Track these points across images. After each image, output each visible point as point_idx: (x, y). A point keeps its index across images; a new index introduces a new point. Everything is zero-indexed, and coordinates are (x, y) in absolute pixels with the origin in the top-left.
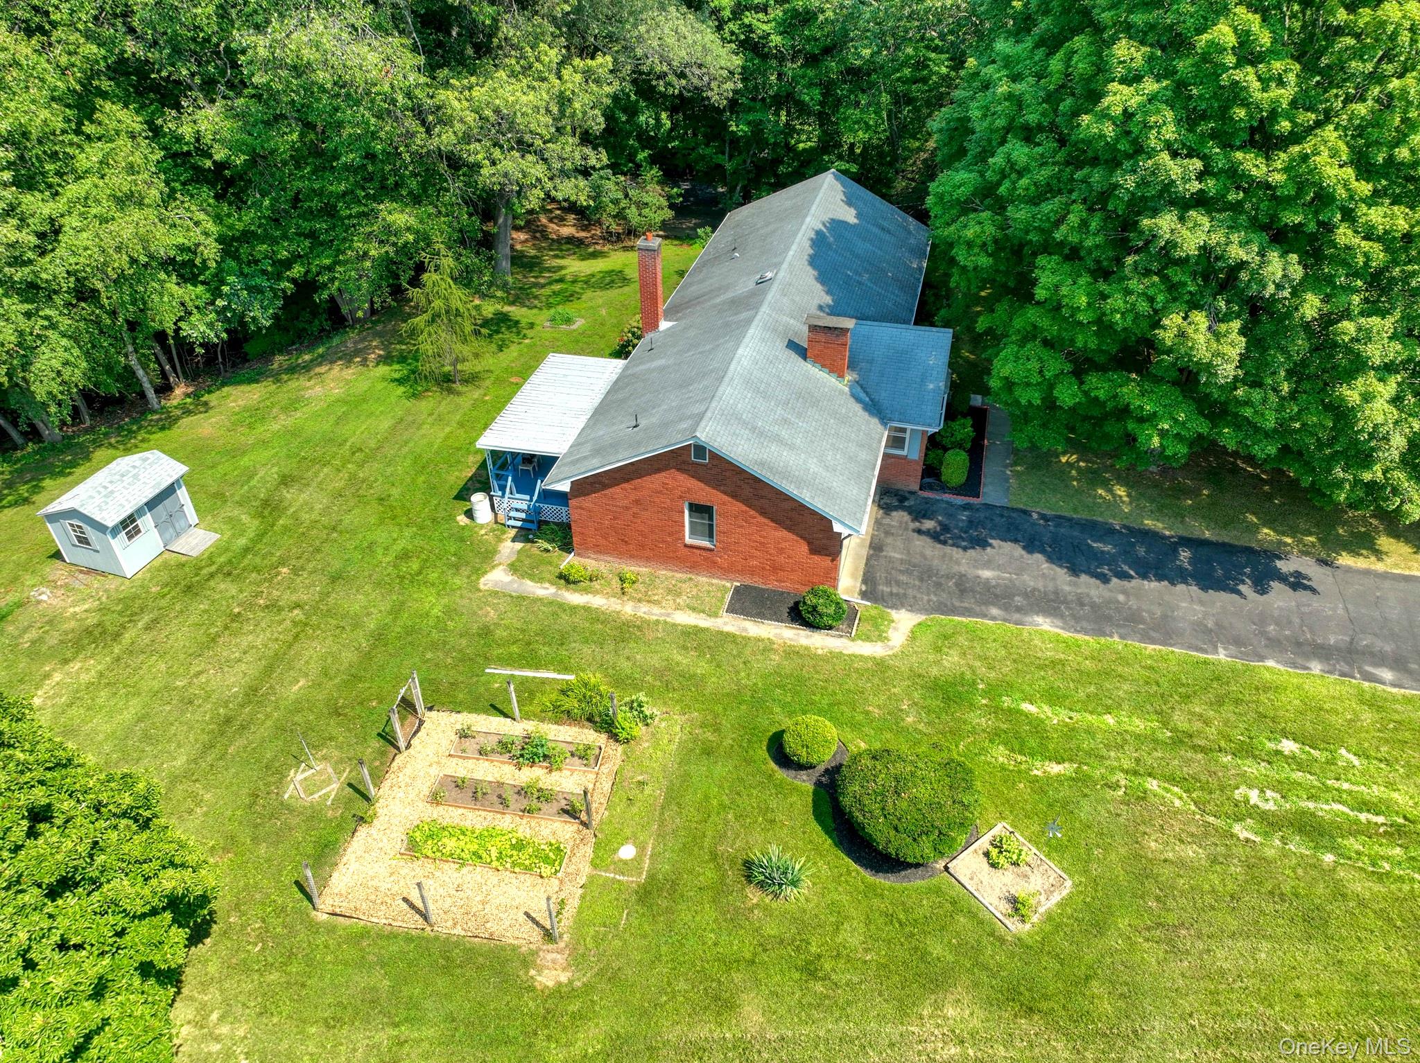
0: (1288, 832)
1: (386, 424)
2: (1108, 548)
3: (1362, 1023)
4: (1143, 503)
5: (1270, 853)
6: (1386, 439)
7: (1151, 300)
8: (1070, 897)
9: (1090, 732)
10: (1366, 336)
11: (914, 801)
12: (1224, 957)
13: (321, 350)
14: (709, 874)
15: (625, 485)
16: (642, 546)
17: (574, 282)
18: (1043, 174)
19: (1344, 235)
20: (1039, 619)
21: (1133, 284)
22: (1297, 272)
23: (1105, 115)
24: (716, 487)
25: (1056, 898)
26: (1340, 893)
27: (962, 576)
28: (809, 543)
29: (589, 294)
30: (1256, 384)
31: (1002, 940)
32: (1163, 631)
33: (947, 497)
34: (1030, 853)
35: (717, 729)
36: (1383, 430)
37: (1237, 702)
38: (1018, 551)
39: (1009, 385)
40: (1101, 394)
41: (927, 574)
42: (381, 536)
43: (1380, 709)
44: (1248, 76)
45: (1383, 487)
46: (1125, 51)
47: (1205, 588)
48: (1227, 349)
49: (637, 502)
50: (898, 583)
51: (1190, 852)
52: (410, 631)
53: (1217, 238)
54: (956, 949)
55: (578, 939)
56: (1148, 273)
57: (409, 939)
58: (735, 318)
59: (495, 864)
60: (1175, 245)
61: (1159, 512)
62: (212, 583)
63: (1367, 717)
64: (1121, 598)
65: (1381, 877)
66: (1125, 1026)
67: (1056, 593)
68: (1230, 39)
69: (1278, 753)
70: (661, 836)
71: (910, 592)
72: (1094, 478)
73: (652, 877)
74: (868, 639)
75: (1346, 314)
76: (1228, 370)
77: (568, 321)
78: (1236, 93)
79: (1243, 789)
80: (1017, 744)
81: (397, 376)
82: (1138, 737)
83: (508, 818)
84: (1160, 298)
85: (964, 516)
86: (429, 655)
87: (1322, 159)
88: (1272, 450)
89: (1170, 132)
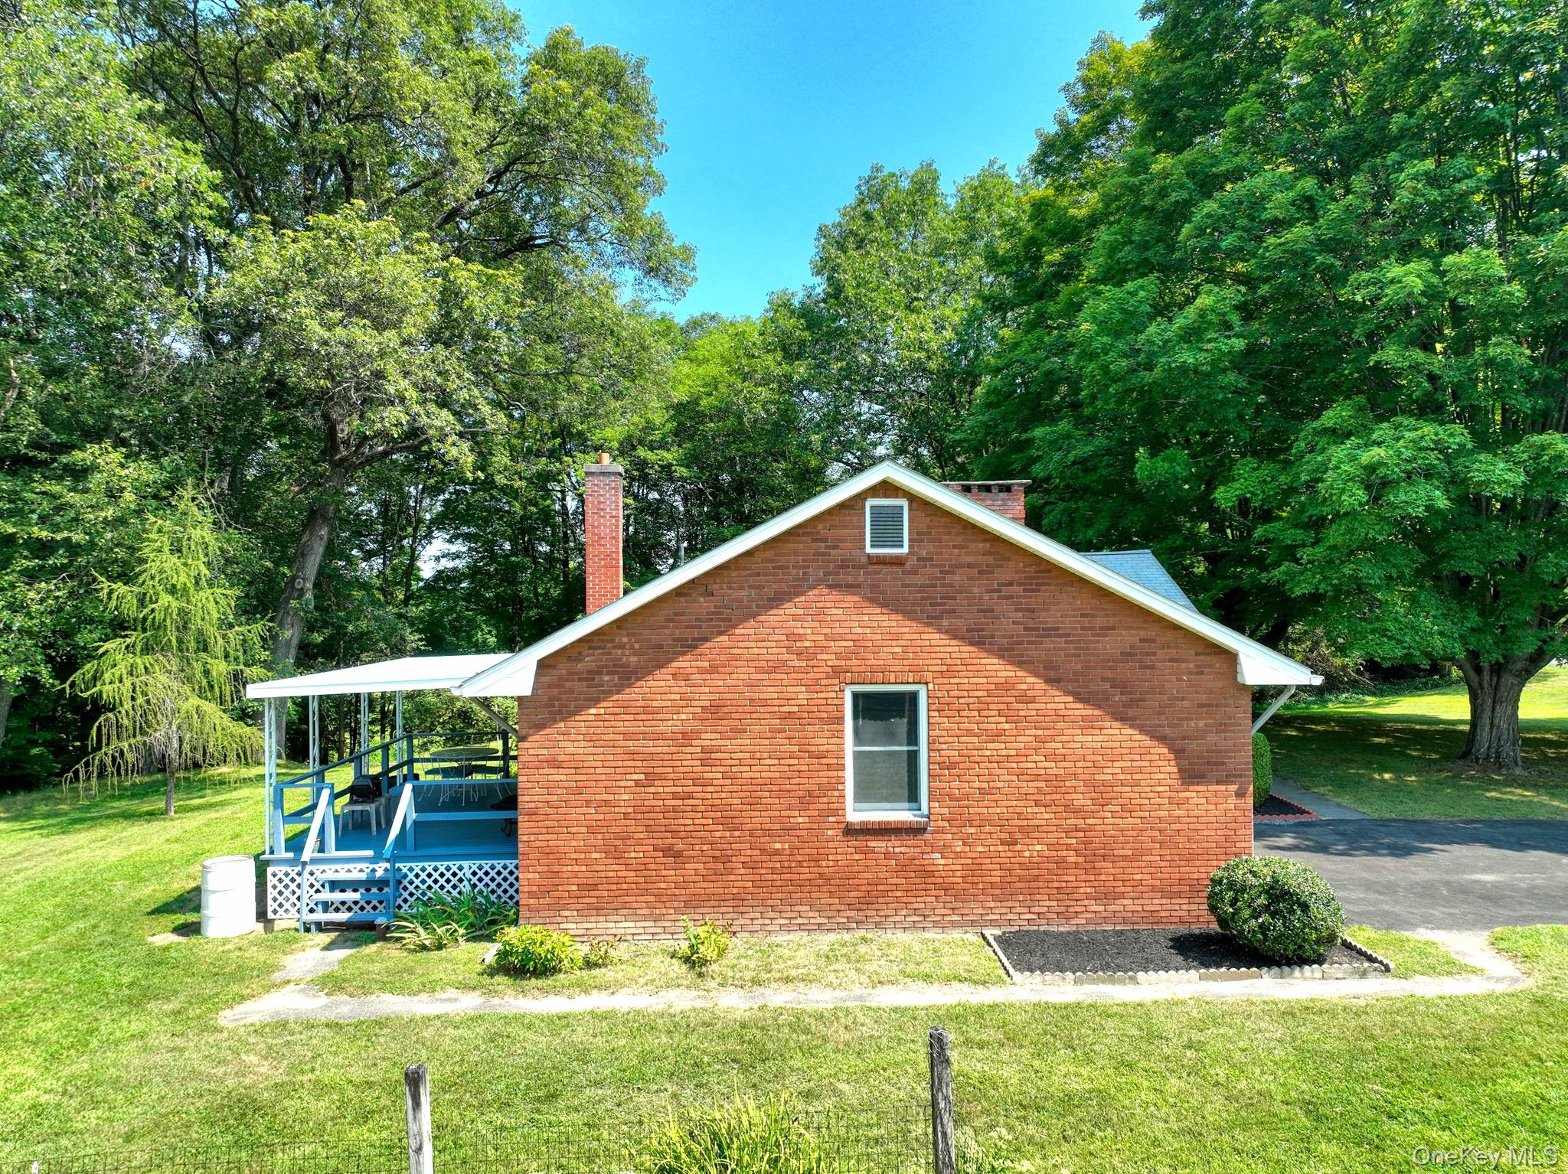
15: (682, 663)
24: (932, 620)
28: (1178, 753)
49: (714, 711)
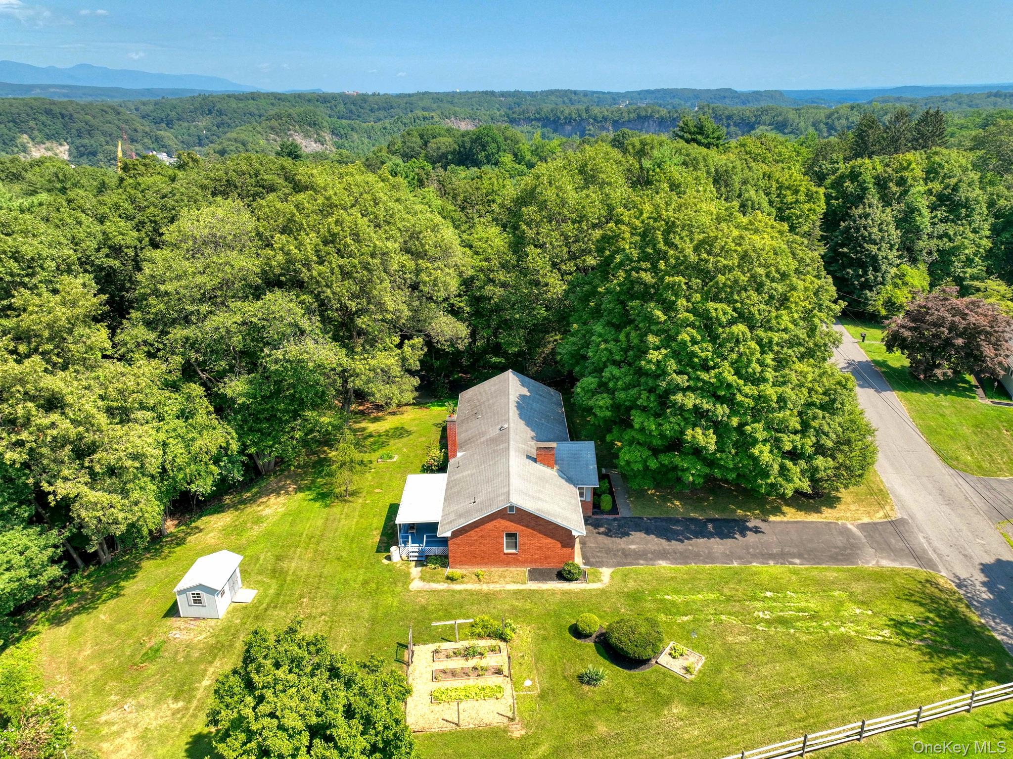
0: (776, 625)
1: (320, 522)
2: (679, 528)
3: (815, 682)
4: (688, 506)
5: (772, 633)
6: (772, 466)
7: (679, 425)
8: (705, 662)
9: (694, 602)
10: (755, 431)
11: (640, 634)
12: (764, 671)
13: (254, 490)
14: (564, 684)
16: (483, 558)
17: (379, 436)
18: (628, 379)
19: (739, 397)
20: (661, 562)
21: (672, 419)
22: (727, 411)
23: (650, 362)
24: (519, 524)
25: (700, 664)
26: (798, 642)
27: (623, 549)
28: (561, 543)
29: (392, 442)
30: (723, 451)
31: (685, 683)
32: (710, 558)
33: (605, 516)
34: (685, 650)
35: (545, 629)
36: (769, 463)
37: (746, 581)
38: (643, 535)
39: (628, 463)
40: (666, 462)
41: (608, 551)
42: (348, 575)
43: (798, 574)
44: (696, 348)
45: (776, 485)
46: (652, 339)
47: (722, 539)
48: (710, 440)
50: (598, 557)
51: (743, 638)
52: (387, 614)
53: (698, 401)
54: (670, 690)
55: (522, 719)
56: (675, 415)
57: (452, 734)
58: (498, 448)
59: (476, 698)
60: (684, 405)
61: (695, 510)
62: (269, 612)
63: (794, 578)
64: (690, 548)
65: (810, 634)
66: (737, 701)
67: (664, 550)
68: (688, 338)
69: (765, 597)
70: (539, 674)
71: (604, 560)
72: (664, 499)
73: (542, 690)
74: (594, 582)
75: (747, 424)
76: (712, 448)
77: (391, 457)
78: (693, 354)
79: (757, 613)
80: (668, 612)
81: (311, 497)
82: (713, 601)
83: (471, 680)
84: (682, 424)
85: (615, 524)
86: (401, 623)
87: (726, 374)
88: (734, 476)
89: (674, 367)
